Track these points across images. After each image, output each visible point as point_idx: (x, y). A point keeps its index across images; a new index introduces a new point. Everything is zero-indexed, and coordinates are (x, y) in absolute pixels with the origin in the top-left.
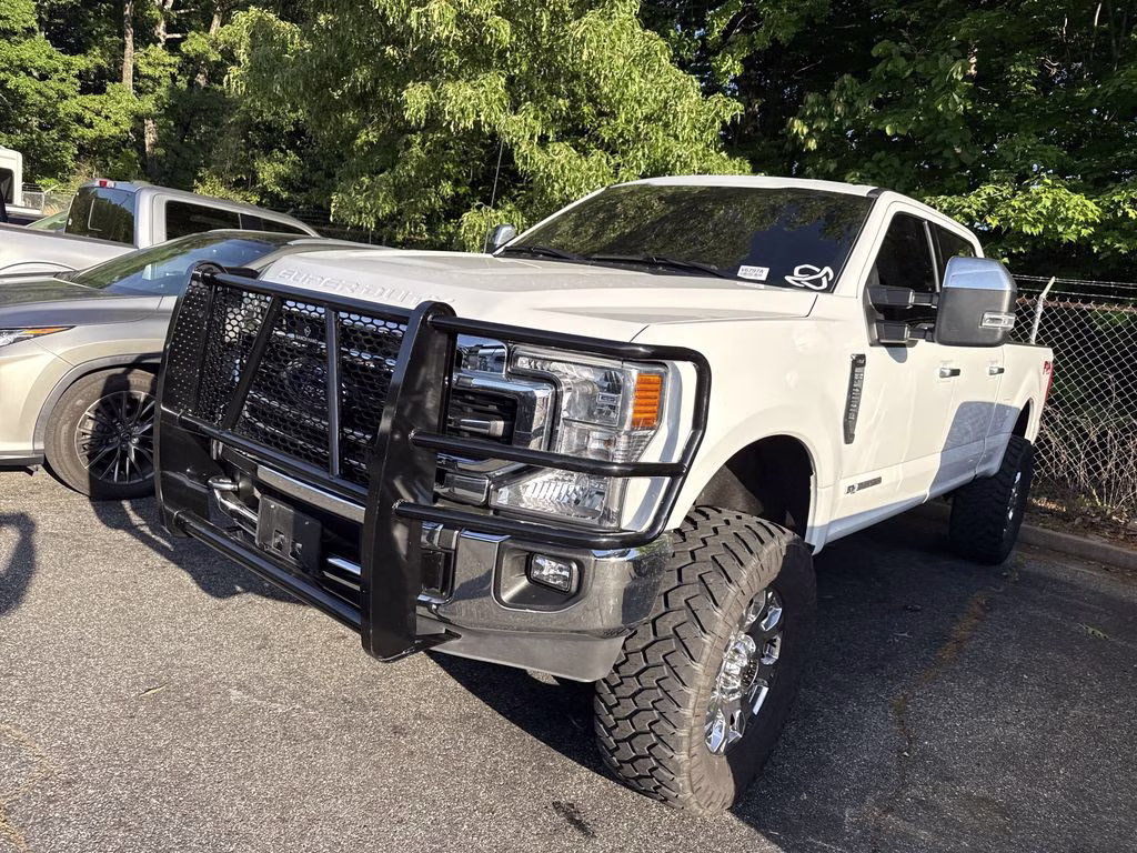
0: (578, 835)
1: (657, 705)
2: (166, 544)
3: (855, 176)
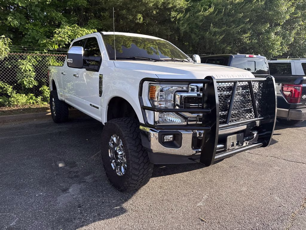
3: (11, 18)
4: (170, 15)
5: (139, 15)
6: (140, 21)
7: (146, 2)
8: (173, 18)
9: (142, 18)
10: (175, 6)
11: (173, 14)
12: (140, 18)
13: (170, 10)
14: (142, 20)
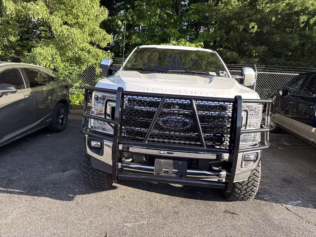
0: (237, 216)
1: (254, 179)
2: (18, 191)
3: (135, 37)
4: (298, 20)
5: (252, 24)
6: (253, 30)
7: (261, 8)
8: (303, 23)
9: (256, 27)
10: (307, 8)
11: (303, 18)
12: (253, 27)
13: (298, 14)
14: (256, 29)
